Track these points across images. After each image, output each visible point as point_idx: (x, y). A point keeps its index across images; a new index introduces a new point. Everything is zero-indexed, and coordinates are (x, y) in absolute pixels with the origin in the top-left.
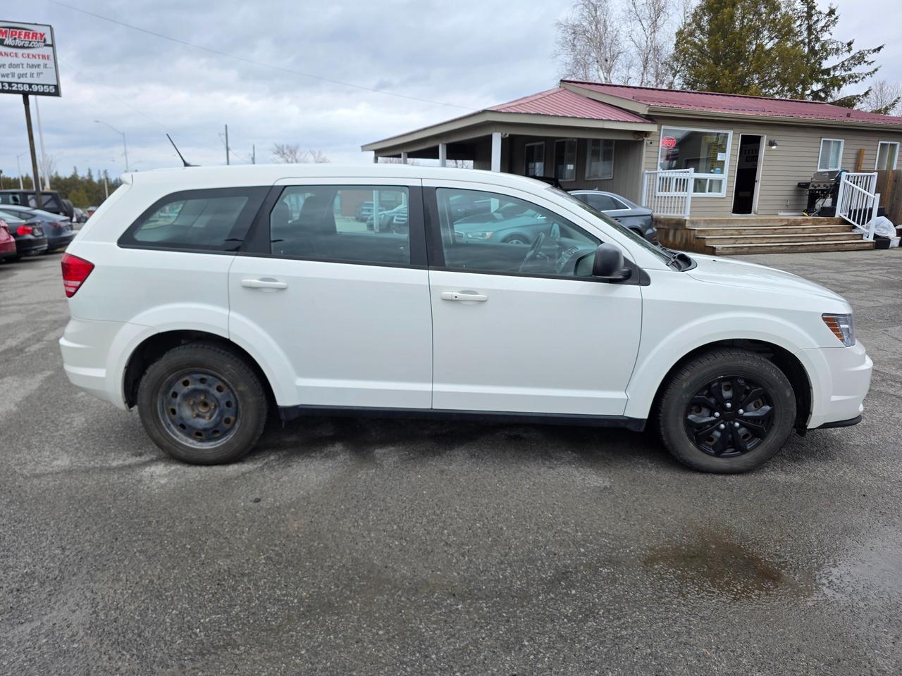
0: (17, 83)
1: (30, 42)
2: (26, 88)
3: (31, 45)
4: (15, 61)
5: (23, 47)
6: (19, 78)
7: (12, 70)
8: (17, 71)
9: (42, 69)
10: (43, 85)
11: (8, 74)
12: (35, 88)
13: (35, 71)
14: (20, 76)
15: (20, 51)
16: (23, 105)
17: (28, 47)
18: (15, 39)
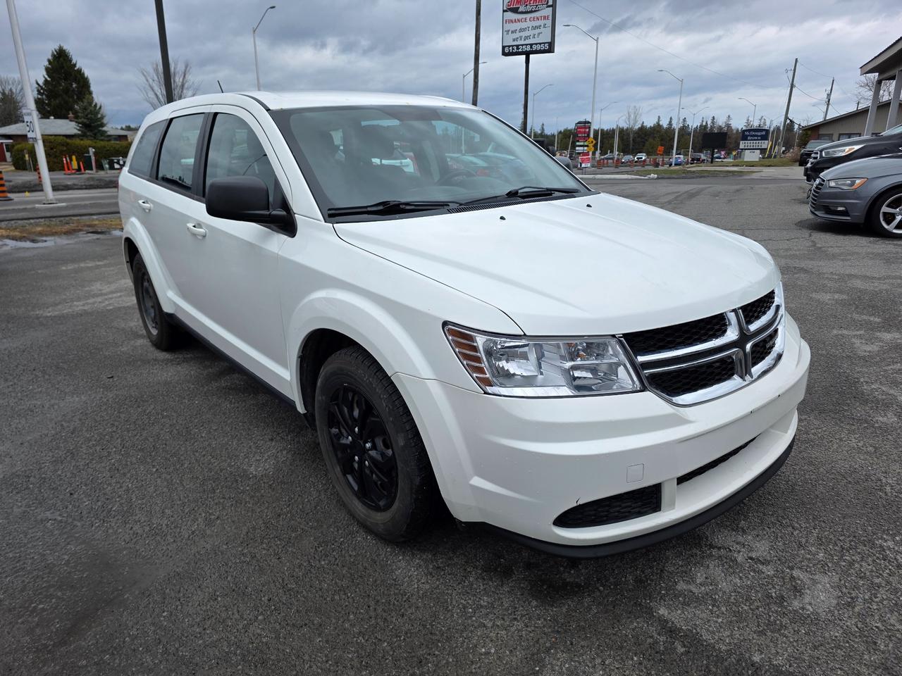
0: (522, 45)
1: (537, 6)
2: (528, 48)
3: (537, 9)
4: (523, 25)
5: (531, 12)
6: (525, 40)
7: (522, 34)
8: (524, 34)
9: (542, 29)
10: (540, 44)
11: (517, 38)
12: (535, 48)
13: (537, 31)
14: (526, 38)
15: (528, 16)
16: (525, 64)
17: (535, 11)
18: (527, 5)
